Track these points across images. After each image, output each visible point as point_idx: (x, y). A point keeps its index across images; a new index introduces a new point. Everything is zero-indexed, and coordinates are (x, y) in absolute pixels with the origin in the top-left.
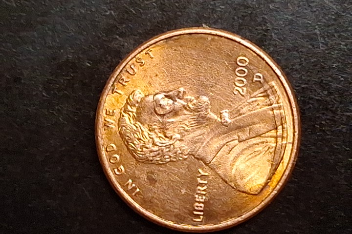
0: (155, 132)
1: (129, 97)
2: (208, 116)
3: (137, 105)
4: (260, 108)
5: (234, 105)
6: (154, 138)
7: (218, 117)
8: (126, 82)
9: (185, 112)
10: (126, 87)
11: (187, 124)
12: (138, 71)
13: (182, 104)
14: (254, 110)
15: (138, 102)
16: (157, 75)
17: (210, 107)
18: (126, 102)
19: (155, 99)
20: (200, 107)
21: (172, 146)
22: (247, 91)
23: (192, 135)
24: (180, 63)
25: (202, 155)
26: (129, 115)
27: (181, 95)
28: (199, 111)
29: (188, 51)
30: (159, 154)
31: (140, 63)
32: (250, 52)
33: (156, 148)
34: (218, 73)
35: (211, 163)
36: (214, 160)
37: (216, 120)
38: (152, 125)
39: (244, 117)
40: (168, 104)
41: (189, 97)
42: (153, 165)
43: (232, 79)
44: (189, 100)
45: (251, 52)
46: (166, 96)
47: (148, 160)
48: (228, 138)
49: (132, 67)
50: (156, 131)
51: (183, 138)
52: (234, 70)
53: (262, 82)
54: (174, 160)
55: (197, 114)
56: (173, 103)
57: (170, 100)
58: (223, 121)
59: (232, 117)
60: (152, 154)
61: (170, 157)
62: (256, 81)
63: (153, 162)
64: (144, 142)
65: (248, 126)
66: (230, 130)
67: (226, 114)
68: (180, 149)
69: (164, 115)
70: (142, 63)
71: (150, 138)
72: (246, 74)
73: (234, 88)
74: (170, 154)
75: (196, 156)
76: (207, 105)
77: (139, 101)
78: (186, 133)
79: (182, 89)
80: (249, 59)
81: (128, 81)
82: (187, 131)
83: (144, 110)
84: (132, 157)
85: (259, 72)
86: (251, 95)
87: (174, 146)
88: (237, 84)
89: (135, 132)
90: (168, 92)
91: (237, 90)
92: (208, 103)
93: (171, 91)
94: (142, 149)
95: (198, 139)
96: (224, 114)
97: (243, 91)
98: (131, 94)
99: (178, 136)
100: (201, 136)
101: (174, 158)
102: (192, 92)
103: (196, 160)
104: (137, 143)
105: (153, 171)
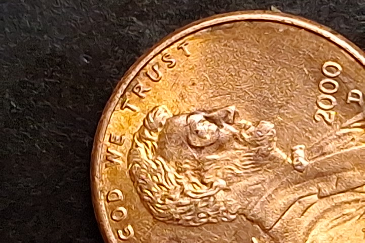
0: (186, 175)
1: (147, 117)
2: (272, 153)
3: (159, 130)
4: (356, 145)
5: (314, 139)
6: (184, 184)
7: (288, 156)
8: (144, 92)
9: (236, 145)
10: (143, 100)
11: (238, 165)
12: (165, 76)
13: (231, 132)
14: (346, 148)
15: (161, 125)
16: (194, 84)
17: (276, 139)
18: (142, 124)
19: (189, 122)
20: (260, 139)
21: (212, 199)
22: (336, 116)
23: (245, 183)
24: (232, 67)
25: (260, 216)
26: (147, 145)
27: (230, 117)
28: (258, 145)
29: (245, 48)
30: (190, 210)
31: (169, 63)
32: (344, 55)
33: (186, 201)
34: (291, 85)
35: (273, 230)
36: (278, 224)
37: (284, 161)
38: (183, 163)
39: (329, 158)
40: (209, 130)
41: (243, 122)
42: (180, 226)
43: (313, 97)
44: (243, 126)
45: (347, 55)
46: (207, 118)
47: (173, 219)
48: (301, 191)
49: (156, 68)
50: (188, 172)
51: (231, 187)
52: (318, 83)
53: (360, 103)
54: (215, 221)
55: (254, 149)
56: (218, 130)
57: (213, 125)
58: (295, 163)
59: (310, 158)
60: (179, 210)
61: (209, 216)
62: (352, 102)
63: (180, 222)
64: (168, 189)
65: (335, 173)
66: (306, 178)
67: (300, 152)
68: (225, 205)
69: (202, 148)
70: (172, 62)
71: (178, 183)
72: (335, 90)
73: (317, 110)
74: (209, 211)
75: (248, 217)
76: (271, 136)
77: (164, 123)
78: (235, 179)
79: (232, 109)
80: (342, 66)
81: (148, 91)
82: (237, 175)
83: (170, 138)
84: (148, 213)
85: (356, 88)
86: (342, 123)
87: (215, 198)
88: (321, 104)
89: (154, 173)
90: (210, 112)
91: (320, 114)
92: (273, 132)
93: (215, 110)
94: (164, 201)
95: (254, 190)
96: (296, 152)
97: (330, 118)
98: (152, 111)
99: (223, 183)
100: (259, 186)
101: (213, 218)
102: (248, 113)
103: (249, 222)
104: (156, 191)
105: (179, 236)
